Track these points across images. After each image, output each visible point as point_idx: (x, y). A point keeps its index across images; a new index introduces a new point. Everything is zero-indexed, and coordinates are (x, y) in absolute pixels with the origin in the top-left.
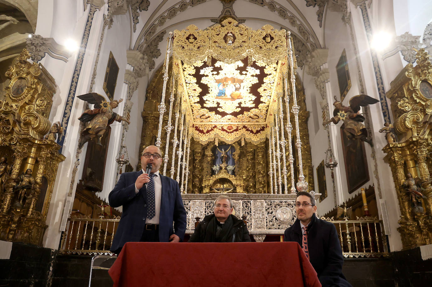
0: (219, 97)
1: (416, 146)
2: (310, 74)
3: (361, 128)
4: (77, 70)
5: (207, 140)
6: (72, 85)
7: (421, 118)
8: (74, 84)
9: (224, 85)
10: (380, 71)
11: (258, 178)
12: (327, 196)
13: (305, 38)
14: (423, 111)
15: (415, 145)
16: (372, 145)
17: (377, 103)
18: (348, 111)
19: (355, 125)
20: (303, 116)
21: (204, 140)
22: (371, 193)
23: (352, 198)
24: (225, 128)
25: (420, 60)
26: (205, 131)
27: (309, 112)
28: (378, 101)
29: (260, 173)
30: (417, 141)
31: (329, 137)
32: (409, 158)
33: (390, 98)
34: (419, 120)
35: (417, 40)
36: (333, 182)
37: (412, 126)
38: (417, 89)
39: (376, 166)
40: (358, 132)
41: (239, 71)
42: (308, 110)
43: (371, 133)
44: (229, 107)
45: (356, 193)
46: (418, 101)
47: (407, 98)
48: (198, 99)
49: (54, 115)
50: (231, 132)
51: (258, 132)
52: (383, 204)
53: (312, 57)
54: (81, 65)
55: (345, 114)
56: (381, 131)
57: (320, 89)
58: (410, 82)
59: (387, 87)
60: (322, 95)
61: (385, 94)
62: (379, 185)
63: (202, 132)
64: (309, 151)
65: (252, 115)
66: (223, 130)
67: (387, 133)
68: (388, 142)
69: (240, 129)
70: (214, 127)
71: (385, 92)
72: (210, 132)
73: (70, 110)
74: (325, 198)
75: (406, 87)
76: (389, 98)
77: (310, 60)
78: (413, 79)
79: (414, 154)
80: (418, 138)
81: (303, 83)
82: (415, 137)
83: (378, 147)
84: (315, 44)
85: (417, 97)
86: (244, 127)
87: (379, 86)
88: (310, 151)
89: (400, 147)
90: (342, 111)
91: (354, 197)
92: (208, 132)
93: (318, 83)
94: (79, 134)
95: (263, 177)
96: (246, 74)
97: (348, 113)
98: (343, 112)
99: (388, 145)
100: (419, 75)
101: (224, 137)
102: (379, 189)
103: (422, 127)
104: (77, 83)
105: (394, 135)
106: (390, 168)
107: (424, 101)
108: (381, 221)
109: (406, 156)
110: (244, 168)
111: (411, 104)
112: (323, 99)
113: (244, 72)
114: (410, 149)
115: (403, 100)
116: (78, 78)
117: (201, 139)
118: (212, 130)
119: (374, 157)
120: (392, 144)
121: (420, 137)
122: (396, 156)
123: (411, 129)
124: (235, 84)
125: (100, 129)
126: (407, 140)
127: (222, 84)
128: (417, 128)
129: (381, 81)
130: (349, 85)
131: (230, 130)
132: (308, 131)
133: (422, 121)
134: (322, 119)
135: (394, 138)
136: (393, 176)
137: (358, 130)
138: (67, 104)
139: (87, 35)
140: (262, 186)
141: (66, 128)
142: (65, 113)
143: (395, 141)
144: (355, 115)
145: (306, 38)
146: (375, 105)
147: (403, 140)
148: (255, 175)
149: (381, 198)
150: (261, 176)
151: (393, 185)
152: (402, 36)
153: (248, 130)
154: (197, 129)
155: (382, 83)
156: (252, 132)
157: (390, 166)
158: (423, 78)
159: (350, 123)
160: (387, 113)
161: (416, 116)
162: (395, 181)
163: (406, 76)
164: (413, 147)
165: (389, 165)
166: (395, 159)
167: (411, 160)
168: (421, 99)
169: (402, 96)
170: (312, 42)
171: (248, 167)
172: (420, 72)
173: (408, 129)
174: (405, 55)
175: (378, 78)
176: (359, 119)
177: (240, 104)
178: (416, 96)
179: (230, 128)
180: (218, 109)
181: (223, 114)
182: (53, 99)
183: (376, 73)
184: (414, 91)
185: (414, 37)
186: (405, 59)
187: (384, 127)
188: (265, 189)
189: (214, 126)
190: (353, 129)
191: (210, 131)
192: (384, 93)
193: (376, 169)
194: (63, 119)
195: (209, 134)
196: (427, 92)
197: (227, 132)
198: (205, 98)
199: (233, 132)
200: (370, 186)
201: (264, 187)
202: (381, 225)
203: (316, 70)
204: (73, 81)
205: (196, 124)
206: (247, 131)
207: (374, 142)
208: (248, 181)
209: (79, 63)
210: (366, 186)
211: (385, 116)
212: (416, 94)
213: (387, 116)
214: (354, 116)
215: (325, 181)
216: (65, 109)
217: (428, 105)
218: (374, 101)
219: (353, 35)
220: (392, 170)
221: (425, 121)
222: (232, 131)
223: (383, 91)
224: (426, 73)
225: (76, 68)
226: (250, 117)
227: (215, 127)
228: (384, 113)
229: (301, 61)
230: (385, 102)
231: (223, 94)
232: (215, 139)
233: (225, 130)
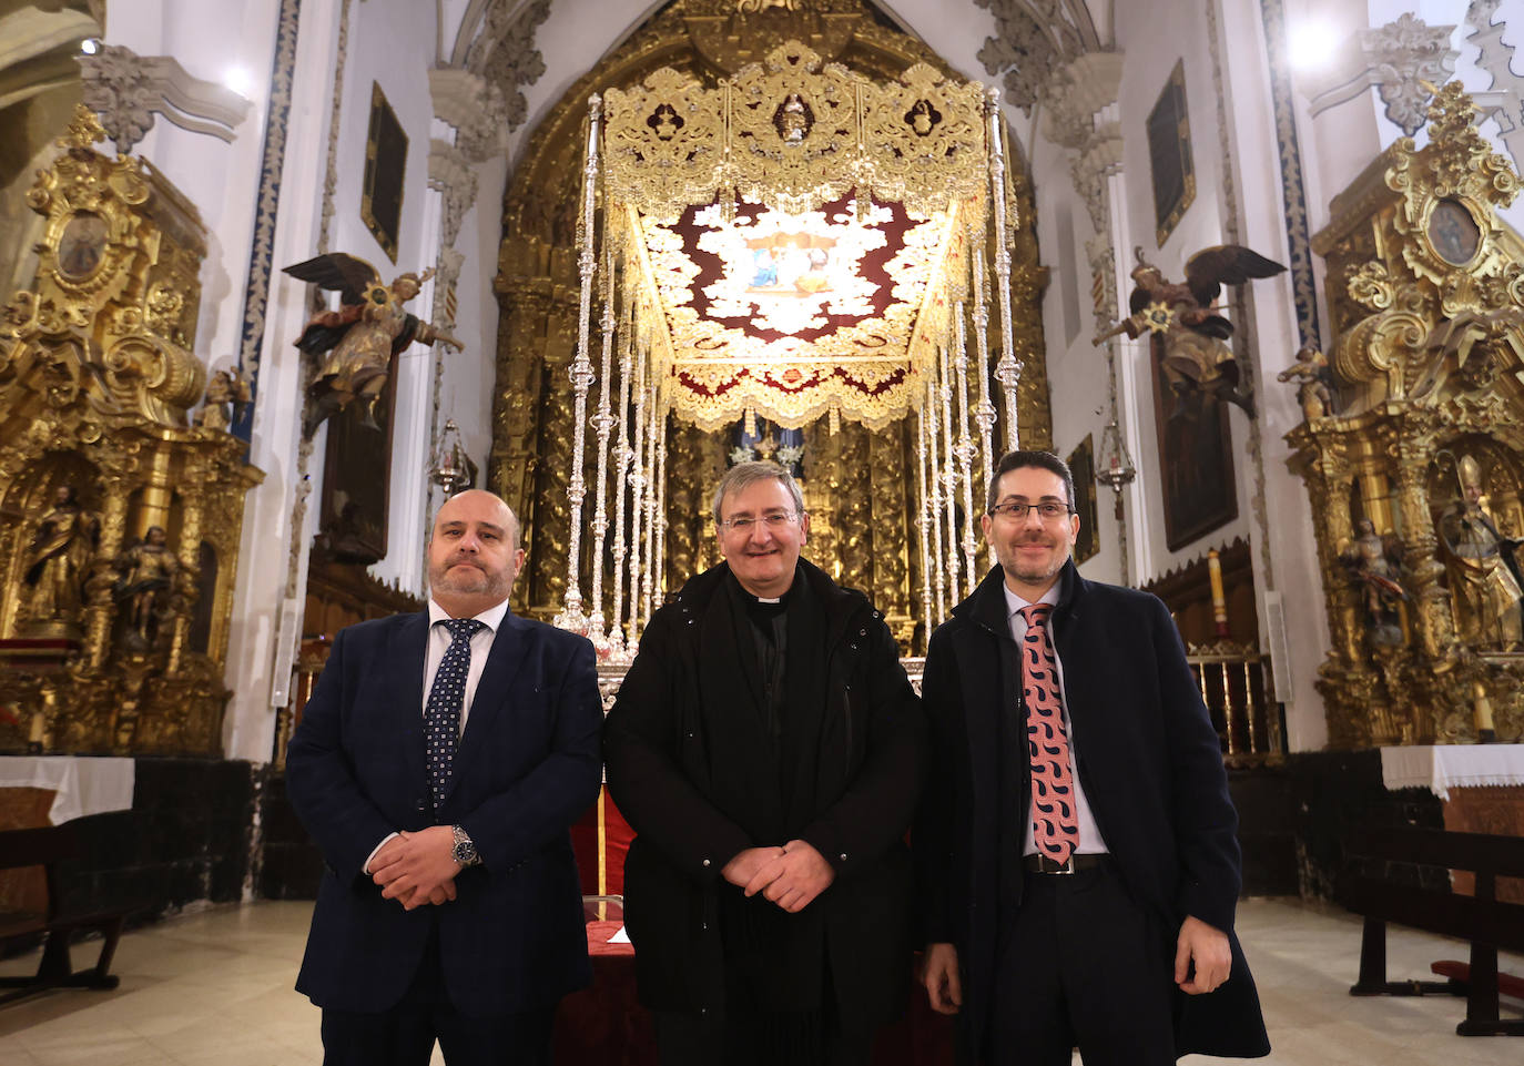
0: (757, 289)
1: (1396, 431)
2: (1057, 141)
3: (1219, 359)
4: (270, 171)
5: (718, 416)
6: (258, 226)
7: (1423, 329)
8: (265, 219)
9: (773, 255)
10: (1297, 158)
11: (879, 487)
12: (1098, 551)
13: (1043, 8)
14: (1434, 307)
15: (1394, 427)
16: (1251, 412)
17: (1280, 275)
18: (1181, 301)
19: (1200, 347)
20: (1026, 284)
21: (709, 418)
22: (1237, 560)
23: (1179, 569)
24: (777, 377)
25: (1440, 124)
26: (712, 390)
27: (1048, 268)
28: (1284, 269)
29: (883, 470)
30: (1402, 415)
31: (1111, 361)
32: (1369, 467)
33: (1326, 256)
34: (1414, 342)
35: (1442, 43)
37: (1389, 363)
38: (1419, 233)
39: (1261, 482)
40: (1209, 371)
41: (824, 214)
42: (1043, 263)
43: (1251, 372)
44: (790, 314)
45: (1189, 554)
46: (1419, 271)
47: (1383, 262)
48: (690, 296)
49: (212, 332)
50: (796, 391)
51: (882, 387)
52: (1275, 609)
53: (1067, 81)
54: (282, 149)
55: (1170, 313)
56: (1286, 377)
57: (1090, 196)
58: (1398, 206)
59: (1319, 217)
60: (1093, 218)
61: (1307, 239)
62: (1266, 543)
63: (701, 390)
64: (1044, 399)
65: (863, 337)
66: (771, 383)
67: (1303, 386)
68: (1306, 414)
69: (825, 380)
70: (739, 375)
71: (1310, 235)
72: (729, 391)
73: (263, 313)
74: (1090, 555)
75: (1384, 222)
76: (1320, 255)
77: (1056, 91)
78: (1409, 194)
79: (1389, 457)
80: (1404, 406)
81: (1030, 166)
82: (1397, 403)
83: (1270, 422)
84: (1078, 30)
85: (1418, 259)
86: (839, 372)
87: (1291, 212)
88: (1048, 398)
89: (1344, 433)
90: (1158, 303)
91: (1184, 567)
92: (722, 389)
93: (1083, 175)
94: (302, 393)
95: (895, 483)
96: (846, 223)
97: (1180, 308)
98: (1163, 306)
99: (1306, 425)
100: (1432, 180)
101: (775, 406)
102: (1266, 556)
103: (1422, 366)
104: (273, 216)
105: (1325, 391)
106: (1304, 493)
107: (1439, 273)
108: (1267, 659)
109: (1361, 459)
110: (834, 452)
111: (1396, 283)
112: (1099, 231)
113: (839, 217)
114: (1373, 438)
115: (1369, 269)
116: (275, 200)
117: (700, 415)
118: (735, 382)
119: (1255, 452)
120: (1318, 422)
121: (1411, 405)
122: (1328, 463)
123: (1386, 372)
124: (809, 250)
125: (366, 376)
126: (1367, 409)
127: (768, 252)
128: (1408, 367)
129: (1299, 193)
130: (1187, 192)
131: (791, 381)
132: (1042, 332)
133: (1424, 346)
134: (1092, 302)
135: (1325, 403)
136: (1314, 518)
137: (1207, 364)
138: (249, 294)
139: (288, 37)
140: (890, 512)
141: (256, 373)
142: (247, 326)
143: (1330, 412)
144: (1201, 314)
145: (1048, 8)
146: (1270, 282)
147: (1356, 409)
148: (869, 478)
149: (1270, 586)
150: (888, 479)
151: (1310, 545)
152: (1387, 31)
153: (849, 382)
154: (686, 380)
155: (1302, 202)
156: (862, 387)
157: (1306, 485)
158: (1446, 189)
159: (1185, 341)
160: (1309, 309)
161: (1406, 327)
162: (1318, 535)
163: (1385, 184)
164: (1386, 434)
165: (1302, 481)
166: (1322, 469)
167: (1377, 474)
168: (1430, 267)
169: (1367, 256)
170: (1068, 22)
171: (844, 450)
172: (1438, 169)
173: (1374, 370)
174: (1393, 100)
175: (1291, 183)
176: (1215, 328)
177: (825, 306)
178: (1412, 253)
179: (792, 376)
180: (754, 322)
181: (771, 336)
182: (201, 276)
183: (1284, 163)
184: (1411, 238)
185: (1433, 30)
186: (1391, 114)
187: (1297, 362)
188: (900, 522)
189: (740, 370)
190: (1194, 364)
191: (730, 386)
192: (1305, 235)
193: (1261, 493)
194: (242, 345)
195: (724, 396)
196: (1454, 240)
197: (782, 388)
198: (709, 291)
199: (801, 389)
200: (1237, 540)
201: (897, 515)
202: (1264, 670)
203: (1077, 126)
204: (259, 212)
205: (683, 366)
206: (847, 387)
207: (1258, 402)
208: (845, 495)
209: (272, 144)
210: (1225, 536)
211: (1302, 316)
212: (1415, 250)
213: (1311, 316)
214: (1199, 319)
215: (1094, 503)
216: (247, 312)
217: (1452, 288)
218: (1269, 268)
219: (1214, 19)
220: (1311, 500)
221: (1437, 344)
222: (797, 385)
223: (1301, 229)
224: (1457, 171)
225: (265, 162)
226: (858, 342)
227: (745, 372)
228: (1300, 308)
229: (1027, 87)
230: (1306, 267)
231: (769, 279)
232: (744, 414)
233: (775, 384)
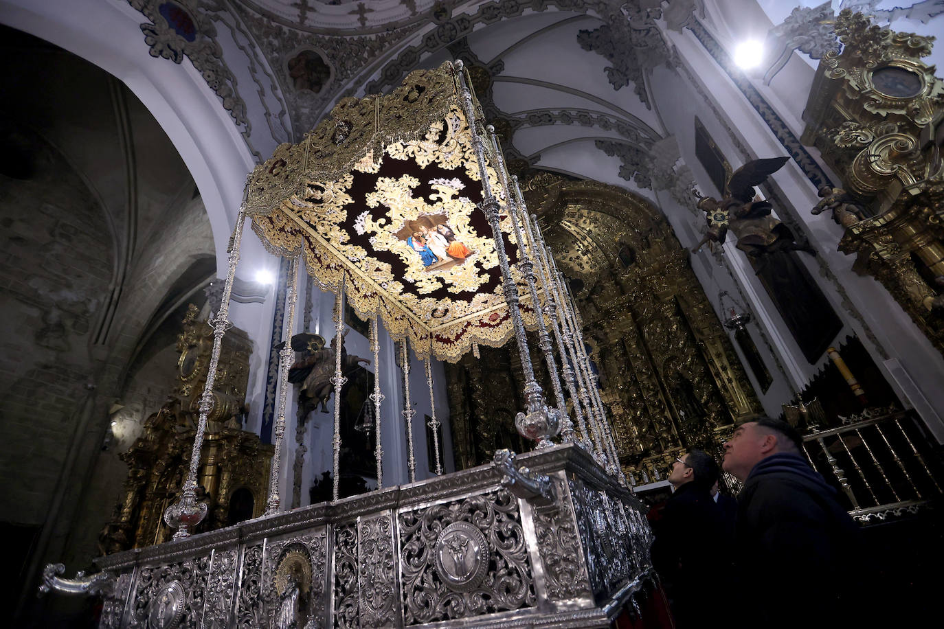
0: (431, 267)
1: (927, 206)
2: (663, 189)
3: (771, 226)
4: (279, 310)
5: (459, 352)
6: (274, 333)
7: (911, 143)
8: (277, 330)
9: (418, 239)
10: (769, 108)
11: (642, 382)
12: (772, 381)
13: (631, 139)
14: (909, 126)
15: (923, 205)
16: (813, 252)
17: (786, 163)
18: (730, 206)
19: (756, 226)
21: (455, 355)
22: (855, 352)
23: (820, 371)
24: (486, 321)
25: (848, 34)
26: (453, 339)
28: (787, 159)
29: (642, 372)
30: (924, 193)
31: (731, 274)
32: (920, 242)
33: (815, 145)
34: (907, 147)
35: (827, 12)
36: (771, 350)
37: (892, 169)
38: (870, 92)
39: (841, 291)
40: (769, 237)
42: (684, 247)
43: (799, 228)
44: (465, 278)
46: (884, 113)
47: (854, 120)
48: (400, 287)
49: (254, 385)
50: (498, 325)
52: (897, 371)
53: (652, 159)
55: (725, 213)
56: (817, 211)
57: (686, 203)
58: (845, 87)
59: (797, 127)
60: (692, 212)
61: (798, 142)
62: (867, 329)
63: (447, 341)
64: (711, 311)
65: (519, 279)
66: (483, 325)
67: (834, 209)
68: (844, 226)
70: (466, 327)
71: (798, 139)
72: (462, 337)
73: (277, 371)
74: (769, 384)
75: (841, 101)
76: (810, 146)
77: (651, 166)
78: (847, 77)
79: (932, 227)
80: (923, 185)
81: (661, 210)
82: (914, 186)
83: (827, 251)
84: (651, 138)
85: (879, 106)
87: (780, 134)
88: (713, 309)
89: (883, 226)
90: (715, 210)
91: (823, 369)
92: (458, 337)
93: (679, 195)
95: (650, 377)
96: (440, 199)
97: (733, 209)
98: (719, 211)
99: (848, 231)
100: (860, 63)
101: (487, 337)
102: (872, 337)
103: (925, 161)
104: (281, 328)
105: (853, 206)
106: (879, 285)
107: (902, 108)
108: (913, 412)
109: (910, 239)
111: (870, 128)
112: (697, 216)
113: (432, 197)
114: (912, 220)
115: (844, 128)
117: (449, 355)
118: (464, 331)
119: (827, 273)
120: (857, 226)
121: (928, 182)
122: (882, 249)
123: (895, 176)
124: (435, 228)
125: (322, 385)
126: (893, 202)
127: (414, 239)
128: (909, 167)
129: (780, 123)
130: (726, 170)
131: (494, 321)
132: (697, 280)
133: (916, 149)
134: (709, 250)
135: (855, 214)
136: (896, 298)
137: (766, 234)
138: (270, 363)
140: (652, 393)
141: (274, 399)
142: (269, 378)
143: (863, 217)
144: (747, 207)
145: (634, 137)
147: (885, 207)
149: (886, 357)
150: (645, 377)
151: (905, 320)
152: (787, 21)
153: (527, 310)
154: (439, 339)
155: (784, 126)
157: (876, 279)
158: (872, 63)
159: (745, 227)
160: (820, 175)
161: (892, 144)
162: (906, 309)
163: (828, 78)
164: (920, 212)
165: (872, 278)
166: (880, 257)
167: (929, 243)
168: (891, 107)
169: (839, 121)
170: (645, 138)
171: (620, 369)
172: (861, 55)
173: (885, 179)
174: (811, 49)
175: (772, 121)
176: (761, 210)
177: (478, 264)
178: (872, 106)
179: (494, 317)
180: (450, 290)
181: (467, 296)
182: (250, 361)
183: (763, 115)
184: (865, 97)
185: (816, 9)
186: (814, 56)
187: (821, 199)
188: (659, 397)
189: (465, 324)
190: (756, 236)
191: (462, 334)
192: (795, 140)
193: (846, 298)
194: (267, 387)
195: (460, 340)
196: (899, 87)
197: (490, 326)
198: (409, 277)
199: (500, 323)
200: (848, 338)
201: (656, 395)
202: (916, 422)
203: (667, 177)
204: (274, 327)
205: (436, 331)
206: (526, 313)
208: (627, 391)
210: (841, 339)
212: (872, 103)
213: (823, 180)
214: (747, 210)
215: (758, 354)
216: (269, 372)
217: (916, 109)
218: (778, 163)
219: (693, 78)
220: (887, 287)
221: (925, 142)
222: (498, 321)
223: (792, 139)
224: (875, 50)
225: (277, 306)
226: (519, 284)
227: (469, 324)
229: (645, 177)
230: (805, 156)
231: (432, 258)
232: (472, 347)
233: (486, 325)
